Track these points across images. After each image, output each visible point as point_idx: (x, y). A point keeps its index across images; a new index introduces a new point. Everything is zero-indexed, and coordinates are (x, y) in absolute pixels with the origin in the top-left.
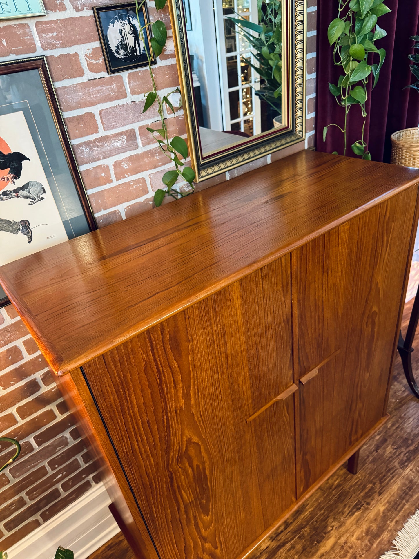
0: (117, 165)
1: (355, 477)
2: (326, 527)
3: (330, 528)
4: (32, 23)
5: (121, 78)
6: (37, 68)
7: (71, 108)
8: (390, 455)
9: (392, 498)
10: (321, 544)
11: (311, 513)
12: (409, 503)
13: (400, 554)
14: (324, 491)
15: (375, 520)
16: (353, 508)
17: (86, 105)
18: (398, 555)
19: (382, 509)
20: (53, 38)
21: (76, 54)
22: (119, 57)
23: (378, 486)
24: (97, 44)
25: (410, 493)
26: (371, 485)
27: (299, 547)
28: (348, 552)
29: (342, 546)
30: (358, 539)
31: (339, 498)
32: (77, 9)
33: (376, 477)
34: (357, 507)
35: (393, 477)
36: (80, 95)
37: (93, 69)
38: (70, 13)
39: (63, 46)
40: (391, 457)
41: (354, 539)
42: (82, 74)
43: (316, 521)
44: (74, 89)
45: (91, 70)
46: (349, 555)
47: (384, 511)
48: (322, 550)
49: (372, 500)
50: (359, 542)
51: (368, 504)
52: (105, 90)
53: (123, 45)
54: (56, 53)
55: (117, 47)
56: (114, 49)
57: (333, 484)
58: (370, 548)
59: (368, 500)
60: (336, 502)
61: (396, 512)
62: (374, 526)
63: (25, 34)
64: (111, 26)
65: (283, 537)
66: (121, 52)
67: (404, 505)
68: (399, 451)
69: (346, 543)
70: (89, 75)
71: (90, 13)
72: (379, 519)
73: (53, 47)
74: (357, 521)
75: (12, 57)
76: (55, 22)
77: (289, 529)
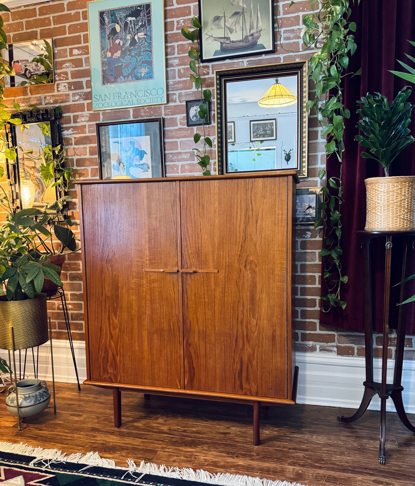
0: (183, 166)
1: (254, 446)
2: (199, 445)
3: (200, 447)
4: (163, 107)
5: (193, 129)
6: (158, 121)
7: (168, 138)
8: (294, 456)
9: (255, 466)
10: (185, 447)
11: (202, 437)
12: (261, 474)
13: (212, 479)
14: (225, 437)
15: (228, 463)
16: (226, 452)
17: (175, 138)
18: (211, 477)
19: (240, 463)
20: (169, 112)
21: (176, 118)
22: (193, 120)
23: (258, 457)
24: (185, 115)
25: (271, 473)
26: (255, 454)
27: (174, 440)
28: (191, 458)
29: (193, 455)
30: (205, 460)
31: (226, 444)
32: (180, 102)
33: (264, 455)
34: (228, 453)
35: (275, 462)
36: (174, 133)
37: (181, 124)
38: (178, 103)
39: (171, 115)
40: (294, 457)
41: (202, 458)
42: (177, 125)
43: (199, 441)
44: (171, 131)
45: (180, 124)
46: (189, 459)
47: (240, 465)
48: (181, 448)
49: (243, 458)
50: (203, 460)
51: (237, 457)
52: (184, 133)
53: (195, 116)
54: (168, 117)
55: (193, 117)
56: (191, 117)
57: (235, 439)
58: (203, 466)
59: (239, 456)
60: (223, 444)
61: (246, 470)
62: (222, 463)
63: (160, 110)
64: (192, 108)
65: (174, 432)
66: (195, 118)
67: (258, 473)
68: (305, 459)
69: (196, 455)
70: (179, 126)
71: (184, 103)
72: (231, 464)
73: (168, 115)
74: (218, 456)
75: (153, 117)
76: (171, 106)
77: (182, 433)
